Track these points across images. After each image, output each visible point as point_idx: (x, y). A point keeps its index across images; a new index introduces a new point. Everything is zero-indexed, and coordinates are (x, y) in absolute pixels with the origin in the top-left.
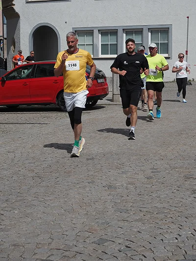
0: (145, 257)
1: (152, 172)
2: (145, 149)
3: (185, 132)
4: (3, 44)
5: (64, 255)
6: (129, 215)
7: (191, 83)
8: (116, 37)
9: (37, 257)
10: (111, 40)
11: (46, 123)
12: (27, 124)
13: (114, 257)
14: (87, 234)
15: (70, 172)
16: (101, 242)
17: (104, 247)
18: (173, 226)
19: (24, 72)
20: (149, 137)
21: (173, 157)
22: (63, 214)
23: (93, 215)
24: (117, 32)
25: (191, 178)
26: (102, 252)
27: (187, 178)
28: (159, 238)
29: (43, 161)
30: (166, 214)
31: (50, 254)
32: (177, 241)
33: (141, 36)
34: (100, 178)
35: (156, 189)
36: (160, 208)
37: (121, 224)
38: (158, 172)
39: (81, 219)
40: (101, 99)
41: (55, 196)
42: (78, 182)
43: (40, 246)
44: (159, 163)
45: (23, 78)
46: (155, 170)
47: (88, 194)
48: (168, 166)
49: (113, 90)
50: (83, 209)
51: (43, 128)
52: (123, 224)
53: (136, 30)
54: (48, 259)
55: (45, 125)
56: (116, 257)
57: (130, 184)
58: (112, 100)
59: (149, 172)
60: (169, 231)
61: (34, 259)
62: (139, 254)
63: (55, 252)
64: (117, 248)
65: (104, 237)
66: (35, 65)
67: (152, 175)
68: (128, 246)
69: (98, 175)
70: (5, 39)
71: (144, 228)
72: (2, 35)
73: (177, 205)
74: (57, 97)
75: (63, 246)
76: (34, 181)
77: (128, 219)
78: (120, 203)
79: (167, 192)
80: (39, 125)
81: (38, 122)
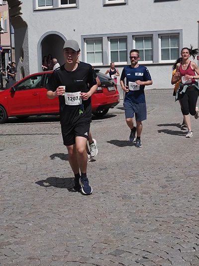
1: (167, 181)
2: (158, 157)
4: (11, 54)
6: (145, 225)
8: (125, 44)
10: (120, 47)
11: (57, 133)
12: (38, 134)
14: (103, 246)
16: (117, 253)
17: (121, 258)
18: (190, 235)
19: (33, 82)
20: (162, 145)
21: (187, 165)
22: (78, 226)
23: (108, 226)
24: (127, 39)
26: (119, 263)
28: (176, 248)
29: (57, 172)
30: (182, 224)
32: (195, 250)
33: (151, 42)
34: (114, 188)
35: (172, 198)
36: (177, 217)
37: (137, 234)
38: (172, 181)
39: (96, 230)
40: (112, 108)
41: (69, 208)
43: (56, 259)
44: (173, 171)
45: (33, 88)
46: (169, 179)
47: (103, 205)
48: (183, 174)
50: (98, 220)
51: (55, 138)
52: (139, 235)
53: (144, 36)
55: (56, 135)
57: (145, 193)
59: (163, 181)
60: (186, 241)
62: (157, 265)
63: (71, 264)
64: (134, 260)
65: (121, 248)
66: (44, 74)
67: (166, 183)
68: (145, 256)
69: (111, 185)
70: (13, 48)
71: (161, 238)
72: (9, 44)
73: (193, 214)
75: (79, 258)
76: (47, 192)
77: (144, 229)
78: (135, 213)
79: (183, 201)
80: (50, 135)
81: (49, 133)
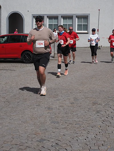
0: (66, 150)
1: (74, 100)
2: (71, 86)
3: (95, 77)
5: (19, 148)
6: (59, 125)
7: (100, 48)
8: (57, 20)
9: (4, 149)
10: (54, 22)
11: (14, 70)
12: (3, 70)
13: (49, 149)
14: (34, 136)
15: (26, 99)
16: (41, 141)
17: (43, 144)
18: (84, 132)
19: (2, 40)
20: (74, 79)
21: (86, 91)
22: (20, 124)
23: (38, 125)
24: (58, 17)
25: (97, 104)
26: (42, 146)
27: (94, 104)
28: (75, 139)
29: (12, 92)
30: (80, 125)
31: (11, 147)
32: (86, 141)
33: (72, 20)
34: (44, 103)
35: (76, 110)
36: (77, 121)
37: (54, 130)
38: (77, 100)
39: (31, 127)
41: (16, 113)
42: (30, 105)
43: (6, 143)
44: (78, 94)
45: (2, 43)
46: (76, 99)
47: (36, 113)
48: (84, 96)
49: (54, 51)
50: (33, 121)
51: (13, 73)
52: (55, 130)
53: (68, 17)
54: (10, 150)
56: (50, 150)
57: (61, 107)
58: (53, 57)
59: (72, 100)
60: (81, 135)
61: (2, 150)
62: (63, 148)
63: (14, 146)
64: (50, 145)
65: (44, 138)
66: (9, 35)
67: (74, 101)
68: (57, 143)
69: (42, 101)
71: (67, 133)
73: (87, 120)
74: (22, 55)
75: (19, 143)
76: (5, 104)
77: (58, 127)
78: (54, 118)
79: (82, 112)
80: (10, 71)
81: (10, 69)
